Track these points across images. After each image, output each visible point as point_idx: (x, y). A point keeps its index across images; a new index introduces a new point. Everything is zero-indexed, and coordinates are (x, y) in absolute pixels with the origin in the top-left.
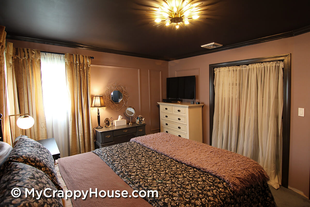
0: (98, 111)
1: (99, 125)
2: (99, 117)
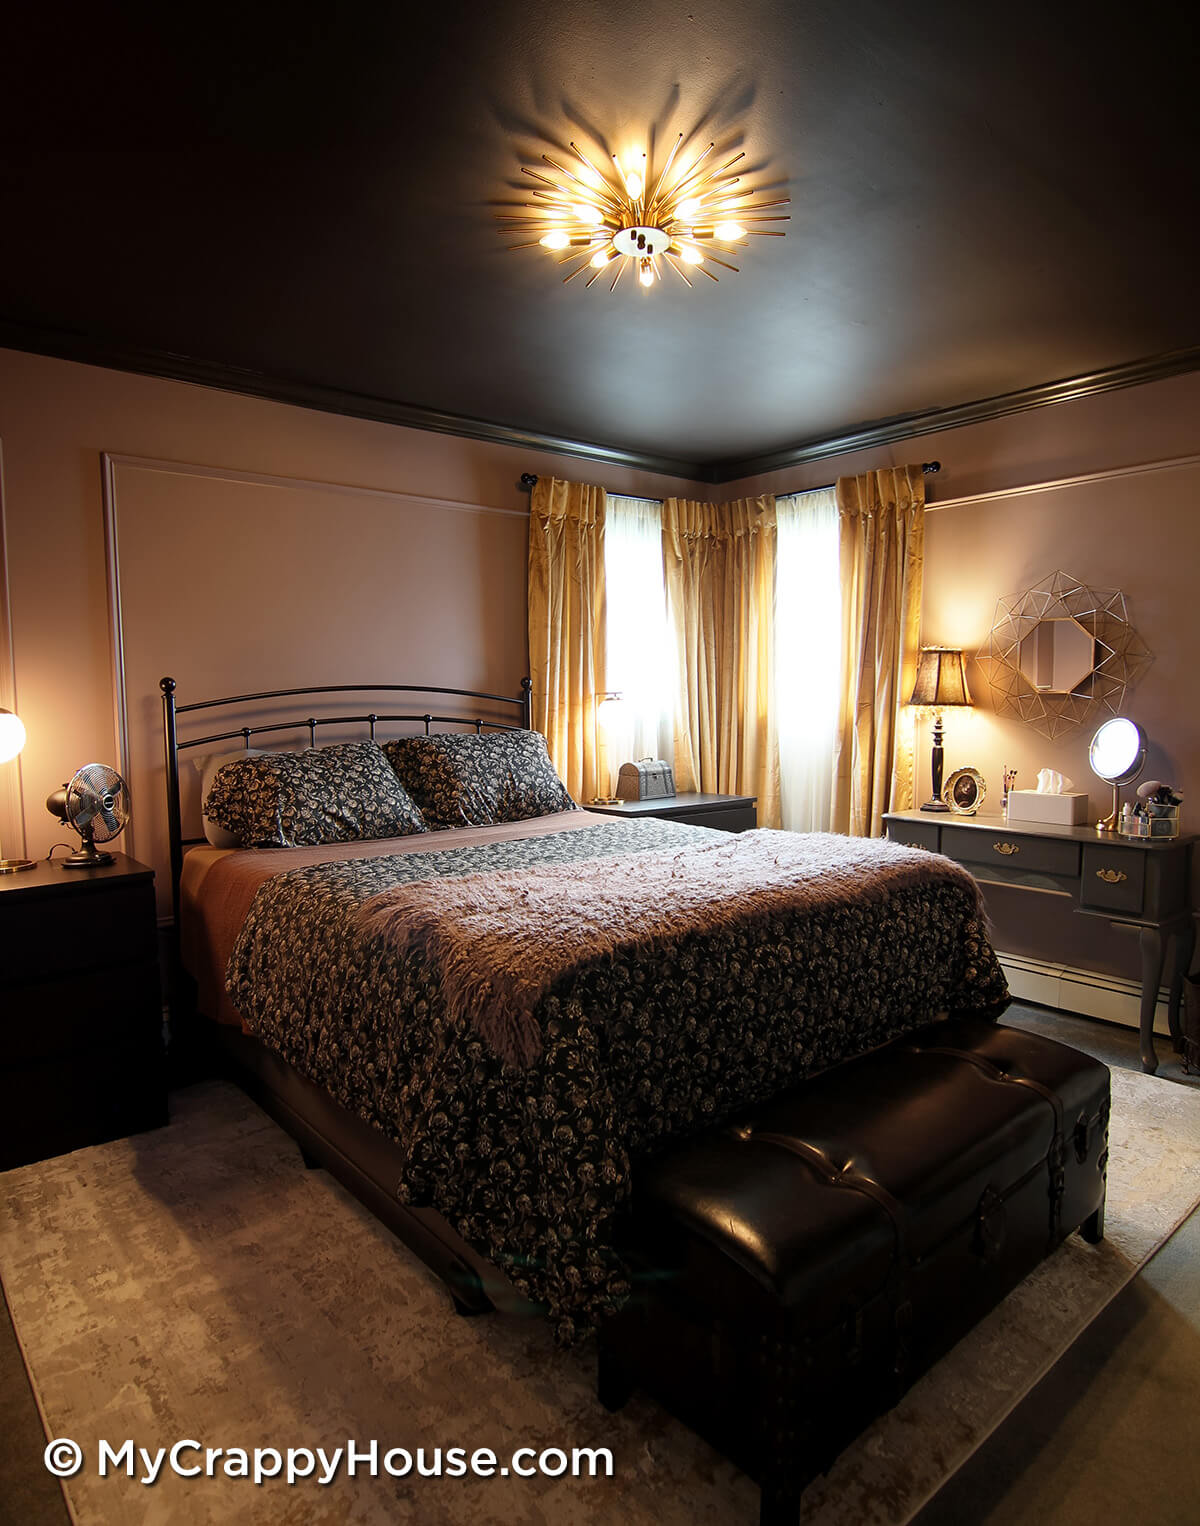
0: (937, 728)
1: (934, 791)
2: (938, 757)
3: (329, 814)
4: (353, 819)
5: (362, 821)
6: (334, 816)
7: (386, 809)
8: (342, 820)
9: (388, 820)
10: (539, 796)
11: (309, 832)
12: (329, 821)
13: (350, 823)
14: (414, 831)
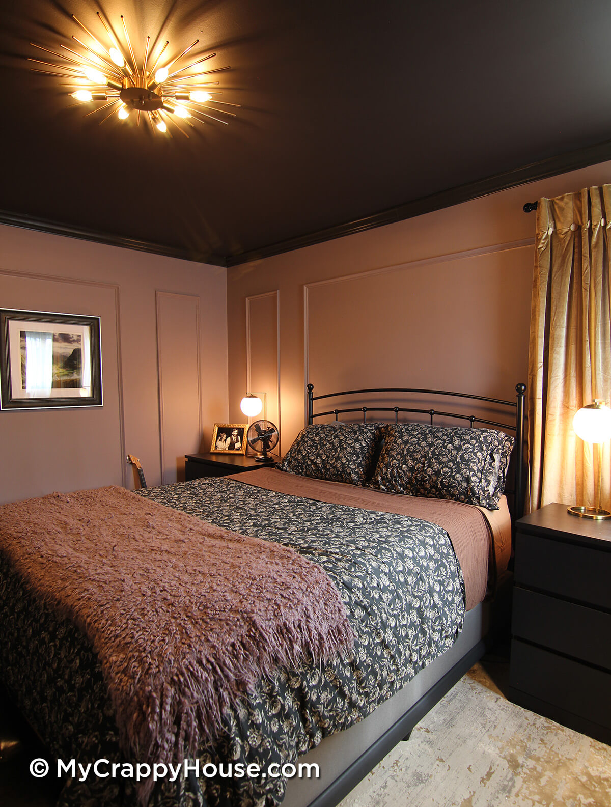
3: (309, 459)
4: (321, 466)
5: (325, 467)
6: (312, 461)
7: (339, 464)
8: (315, 464)
9: (338, 471)
10: (442, 482)
11: (298, 466)
12: (309, 463)
13: (319, 467)
14: (351, 482)
